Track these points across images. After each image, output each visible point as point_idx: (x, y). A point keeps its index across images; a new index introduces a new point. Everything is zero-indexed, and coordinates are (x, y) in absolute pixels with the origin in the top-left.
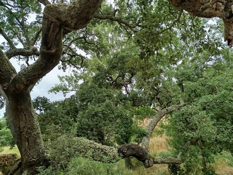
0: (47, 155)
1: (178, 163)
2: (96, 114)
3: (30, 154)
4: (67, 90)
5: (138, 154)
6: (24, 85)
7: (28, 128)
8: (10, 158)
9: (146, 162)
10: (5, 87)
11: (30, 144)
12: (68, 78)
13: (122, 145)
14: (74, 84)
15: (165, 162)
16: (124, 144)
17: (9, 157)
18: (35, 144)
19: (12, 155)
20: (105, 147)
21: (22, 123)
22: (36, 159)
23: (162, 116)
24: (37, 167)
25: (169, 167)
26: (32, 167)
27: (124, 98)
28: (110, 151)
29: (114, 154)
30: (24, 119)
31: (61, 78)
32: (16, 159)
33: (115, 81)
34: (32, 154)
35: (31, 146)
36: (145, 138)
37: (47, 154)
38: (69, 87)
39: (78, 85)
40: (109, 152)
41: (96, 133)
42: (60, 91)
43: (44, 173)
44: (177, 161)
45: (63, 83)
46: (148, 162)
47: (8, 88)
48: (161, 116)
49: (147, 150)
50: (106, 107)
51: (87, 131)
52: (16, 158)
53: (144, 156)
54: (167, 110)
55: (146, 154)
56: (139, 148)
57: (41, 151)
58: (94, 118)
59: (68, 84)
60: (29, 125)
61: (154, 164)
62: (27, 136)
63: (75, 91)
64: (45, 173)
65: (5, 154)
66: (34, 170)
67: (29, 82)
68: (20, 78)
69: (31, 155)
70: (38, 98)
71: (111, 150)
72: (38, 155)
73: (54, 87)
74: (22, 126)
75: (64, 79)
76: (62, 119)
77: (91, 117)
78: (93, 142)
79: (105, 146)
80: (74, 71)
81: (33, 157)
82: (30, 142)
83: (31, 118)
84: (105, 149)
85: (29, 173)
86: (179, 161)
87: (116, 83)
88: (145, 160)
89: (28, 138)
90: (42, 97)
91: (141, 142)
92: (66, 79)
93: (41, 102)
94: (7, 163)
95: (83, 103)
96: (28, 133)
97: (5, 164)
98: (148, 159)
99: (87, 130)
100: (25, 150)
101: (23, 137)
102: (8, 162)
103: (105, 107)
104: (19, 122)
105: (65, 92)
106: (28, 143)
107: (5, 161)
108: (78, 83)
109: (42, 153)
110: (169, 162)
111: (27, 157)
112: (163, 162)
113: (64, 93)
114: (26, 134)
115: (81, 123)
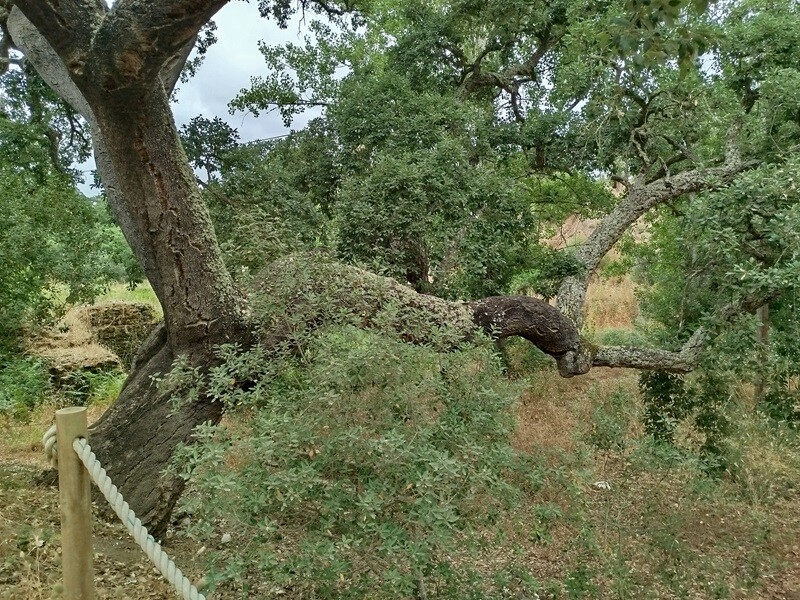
0: (244, 311)
1: (680, 371)
2: (402, 188)
3: (190, 307)
4: (293, 100)
5: (541, 332)
6: (141, 57)
7: (173, 223)
8: (133, 317)
9: (567, 359)
10: (75, 65)
11: (187, 276)
12: (295, 56)
13: (488, 300)
14: (318, 78)
15: (633, 363)
16: (497, 295)
17: (131, 315)
18: (202, 275)
19: (138, 308)
20: (433, 302)
21: (153, 203)
22: (210, 323)
23: (646, 205)
24: (216, 346)
25: (644, 380)
26: (200, 346)
27: (507, 135)
28: (448, 316)
29: (460, 324)
30: (158, 190)
31: (271, 55)
32: (153, 322)
33: (474, 67)
34: (195, 306)
35: (189, 280)
36: (570, 280)
37: (242, 309)
38: (303, 90)
39: (332, 85)
40: (444, 319)
41: (402, 255)
42: (271, 106)
43: (239, 365)
44: (679, 363)
45: (280, 73)
46: (575, 358)
47: (87, 69)
48: (640, 207)
49: (575, 320)
50: (439, 164)
51: (372, 247)
52: (151, 317)
53: (562, 339)
54: (668, 185)
55: (572, 332)
56: (547, 312)
57: (222, 299)
58: (395, 202)
59: (296, 80)
60: (175, 210)
61: (594, 365)
62: (173, 248)
63: (324, 105)
64: (241, 364)
65: (117, 303)
66: (208, 355)
67: (158, 45)
68: (125, 27)
69: (193, 310)
70: (195, 123)
71: (452, 312)
72: (216, 311)
73: (249, 90)
74: (154, 214)
75: (282, 60)
76: (284, 199)
77: (386, 199)
78: (392, 282)
79: (433, 298)
80: (316, 26)
81: (199, 315)
82: (185, 269)
83: (180, 187)
84: (432, 306)
85: (194, 360)
86: (684, 362)
87: (476, 76)
88: (565, 352)
89: (177, 255)
90: (212, 121)
91: (556, 293)
92: (291, 60)
93: (211, 138)
94: (129, 330)
95: (354, 148)
96: (176, 239)
97: (123, 331)
98: (574, 350)
99: (372, 241)
100: (173, 292)
101: (161, 252)
102: (131, 327)
103: (434, 165)
104: (144, 199)
105: (286, 107)
106: (181, 271)
107: (120, 322)
108: (333, 77)
109: (228, 306)
110: (647, 363)
111: (181, 315)
112: (625, 363)
113: (285, 113)
114: (169, 242)
115: (349, 216)
